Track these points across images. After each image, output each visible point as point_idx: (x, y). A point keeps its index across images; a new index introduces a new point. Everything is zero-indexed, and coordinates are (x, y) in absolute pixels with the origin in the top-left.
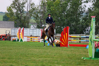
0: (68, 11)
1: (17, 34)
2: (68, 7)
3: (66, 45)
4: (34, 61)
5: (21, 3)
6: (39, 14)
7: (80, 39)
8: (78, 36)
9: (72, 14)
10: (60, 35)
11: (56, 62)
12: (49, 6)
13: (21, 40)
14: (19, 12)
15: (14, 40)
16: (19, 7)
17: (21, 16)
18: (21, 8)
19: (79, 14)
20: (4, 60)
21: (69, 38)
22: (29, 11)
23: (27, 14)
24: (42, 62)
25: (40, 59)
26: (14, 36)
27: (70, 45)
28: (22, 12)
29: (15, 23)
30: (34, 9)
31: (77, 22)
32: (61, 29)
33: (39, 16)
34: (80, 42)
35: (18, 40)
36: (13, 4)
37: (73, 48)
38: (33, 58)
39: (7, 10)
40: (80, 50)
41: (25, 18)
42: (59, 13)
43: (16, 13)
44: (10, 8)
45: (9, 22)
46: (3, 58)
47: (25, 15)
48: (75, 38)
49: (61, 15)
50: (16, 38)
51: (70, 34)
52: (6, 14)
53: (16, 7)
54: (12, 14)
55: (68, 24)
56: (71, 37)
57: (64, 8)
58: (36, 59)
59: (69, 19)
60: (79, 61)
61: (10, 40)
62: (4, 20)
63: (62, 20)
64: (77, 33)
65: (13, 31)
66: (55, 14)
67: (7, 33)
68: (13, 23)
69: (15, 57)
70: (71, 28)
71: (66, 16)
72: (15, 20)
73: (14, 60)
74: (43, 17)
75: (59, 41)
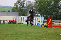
0: (52, 5)
1: (20, 20)
2: (52, 4)
3: (51, 27)
4: (31, 36)
5: (23, 1)
6: (33, 8)
7: (59, 23)
8: (58, 21)
9: (54, 8)
10: (47, 21)
11: (44, 37)
12: (40, 3)
13: (23, 24)
14: (22, 7)
15: (19, 24)
16: (21, 3)
17: (23, 9)
18: (22, 4)
19: (58, 7)
20: (13, 35)
21: (52, 22)
22: (28, 6)
23: (26, 7)
24: (36, 36)
25: (34, 35)
26: (19, 21)
27: (53, 27)
28: (23, 7)
29: (19, 13)
30: (30, 5)
31: (57, 12)
32: (47, 16)
33: (34, 9)
34: (59, 24)
35: (21, 23)
36: (18, 2)
37: (55, 28)
38: (30, 34)
39: (14, 5)
40: (59, 29)
41: (25, 10)
42: (46, 7)
43: (20, 7)
44: (16, 4)
45: (15, 13)
46: (12, 34)
47: (25, 8)
48: (56, 22)
49: (47, 8)
50: (20, 22)
51: (53, 19)
52: (14, 7)
53: (20, 3)
54: (17, 8)
55: (52, 14)
56: (53, 22)
57: (49, 4)
58: (32, 35)
59: (52, 10)
60: (59, 36)
61: (16, 23)
62: (12, 11)
63: (48, 11)
64: (57, 19)
65: (18, 18)
66: (44, 7)
67: (14, 19)
68: (18, 13)
69: (19, 34)
70: (53, 16)
71: (51, 8)
72: (19, 11)
73: (18, 36)
74: (36, 9)
75: (46, 24)
